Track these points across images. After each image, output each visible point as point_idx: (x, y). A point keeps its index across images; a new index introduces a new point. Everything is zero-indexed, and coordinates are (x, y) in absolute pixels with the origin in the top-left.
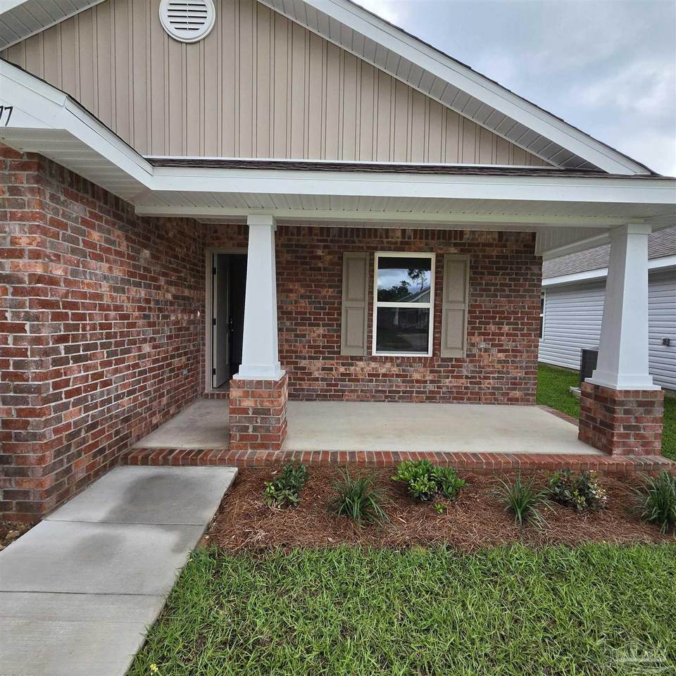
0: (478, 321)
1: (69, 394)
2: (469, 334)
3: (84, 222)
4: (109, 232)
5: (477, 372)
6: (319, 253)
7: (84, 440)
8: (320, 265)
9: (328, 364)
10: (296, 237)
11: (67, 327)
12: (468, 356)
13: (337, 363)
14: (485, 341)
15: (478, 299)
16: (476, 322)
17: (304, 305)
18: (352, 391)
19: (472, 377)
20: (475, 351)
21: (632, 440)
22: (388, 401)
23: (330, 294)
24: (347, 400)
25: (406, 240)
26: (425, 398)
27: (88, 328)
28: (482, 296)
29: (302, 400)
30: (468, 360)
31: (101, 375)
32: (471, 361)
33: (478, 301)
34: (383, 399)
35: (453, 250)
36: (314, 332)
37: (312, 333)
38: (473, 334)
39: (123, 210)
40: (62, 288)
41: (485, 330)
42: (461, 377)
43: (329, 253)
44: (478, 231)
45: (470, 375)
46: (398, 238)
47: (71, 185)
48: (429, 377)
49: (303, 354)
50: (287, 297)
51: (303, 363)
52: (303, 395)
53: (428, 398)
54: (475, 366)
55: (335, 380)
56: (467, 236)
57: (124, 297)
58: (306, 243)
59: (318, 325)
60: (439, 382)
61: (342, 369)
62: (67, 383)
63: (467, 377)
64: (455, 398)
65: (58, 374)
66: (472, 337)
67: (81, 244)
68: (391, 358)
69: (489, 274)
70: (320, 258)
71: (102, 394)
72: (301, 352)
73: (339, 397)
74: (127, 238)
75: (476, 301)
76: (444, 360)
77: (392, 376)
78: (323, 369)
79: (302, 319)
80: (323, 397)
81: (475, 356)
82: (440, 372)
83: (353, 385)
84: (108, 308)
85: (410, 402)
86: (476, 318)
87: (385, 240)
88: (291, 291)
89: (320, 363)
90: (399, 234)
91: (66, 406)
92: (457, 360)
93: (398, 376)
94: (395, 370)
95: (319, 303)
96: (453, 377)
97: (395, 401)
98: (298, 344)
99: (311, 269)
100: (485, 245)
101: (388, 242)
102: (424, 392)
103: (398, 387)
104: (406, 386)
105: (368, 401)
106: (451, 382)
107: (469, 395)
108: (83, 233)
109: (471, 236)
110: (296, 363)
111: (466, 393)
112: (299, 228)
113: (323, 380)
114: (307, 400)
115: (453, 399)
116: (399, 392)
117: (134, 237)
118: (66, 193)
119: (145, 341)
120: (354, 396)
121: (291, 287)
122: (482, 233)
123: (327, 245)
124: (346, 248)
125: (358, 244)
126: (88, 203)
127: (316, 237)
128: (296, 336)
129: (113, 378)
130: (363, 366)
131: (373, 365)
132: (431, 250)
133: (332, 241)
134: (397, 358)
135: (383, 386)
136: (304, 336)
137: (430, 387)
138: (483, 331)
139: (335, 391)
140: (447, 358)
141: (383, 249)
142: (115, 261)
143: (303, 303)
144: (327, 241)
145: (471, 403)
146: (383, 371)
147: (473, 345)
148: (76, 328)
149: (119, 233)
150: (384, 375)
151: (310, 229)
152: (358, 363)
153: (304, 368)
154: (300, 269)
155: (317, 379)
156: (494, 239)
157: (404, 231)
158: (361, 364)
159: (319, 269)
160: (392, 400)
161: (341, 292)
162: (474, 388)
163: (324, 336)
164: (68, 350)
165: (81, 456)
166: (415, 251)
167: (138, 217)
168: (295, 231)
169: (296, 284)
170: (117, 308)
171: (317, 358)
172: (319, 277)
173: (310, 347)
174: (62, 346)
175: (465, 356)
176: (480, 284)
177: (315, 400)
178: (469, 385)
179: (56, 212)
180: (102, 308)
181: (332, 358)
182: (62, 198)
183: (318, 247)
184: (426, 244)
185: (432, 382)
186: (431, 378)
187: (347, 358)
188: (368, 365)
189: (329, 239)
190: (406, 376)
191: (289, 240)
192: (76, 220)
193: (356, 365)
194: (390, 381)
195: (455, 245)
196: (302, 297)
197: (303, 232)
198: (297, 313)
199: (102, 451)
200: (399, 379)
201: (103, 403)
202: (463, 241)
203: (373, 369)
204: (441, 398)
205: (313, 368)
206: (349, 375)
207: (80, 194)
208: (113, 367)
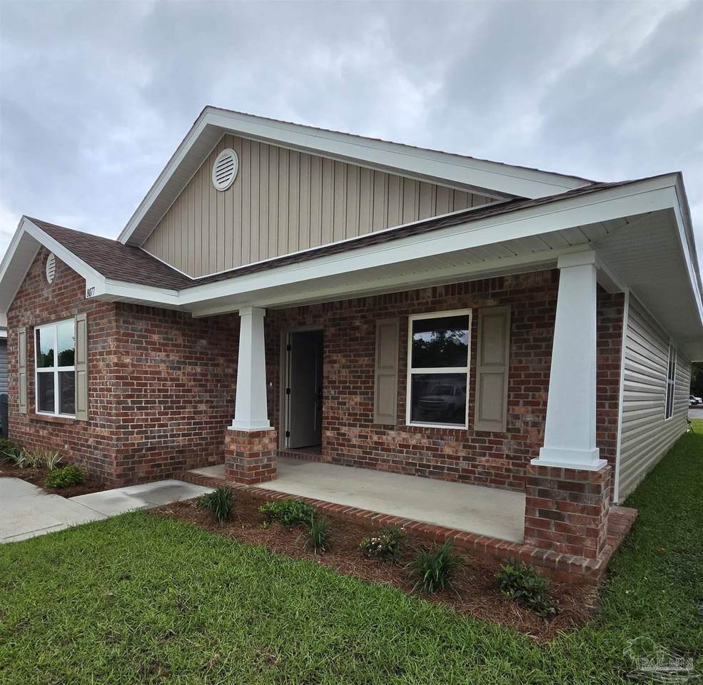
0: (523, 387)
1: (133, 427)
2: (509, 403)
3: (147, 331)
4: (167, 333)
5: (522, 452)
6: (357, 323)
7: (144, 456)
8: (358, 335)
9: (364, 431)
10: (339, 311)
11: (133, 390)
12: (508, 430)
13: (372, 431)
14: (533, 412)
15: (524, 359)
16: (520, 388)
17: (345, 374)
18: (384, 461)
19: (515, 458)
20: (519, 424)
21: (553, 530)
22: (419, 475)
23: (365, 362)
24: (380, 470)
25: (438, 298)
26: (457, 476)
27: (148, 391)
28: (529, 355)
29: (342, 465)
30: (509, 436)
31: (159, 420)
32: (514, 438)
33: (524, 362)
34: (414, 472)
35: (491, 302)
36: (353, 400)
37: (351, 401)
38: (517, 403)
39: (180, 318)
40: (130, 369)
41: (533, 398)
42: (500, 456)
43: (365, 323)
44: (522, 274)
45: (512, 454)
46: (429, 297)
47: (137, 312)
48: (462, 454)
49: (344, 421)
50: (332, 367)
51: (344, 429)
52: (344, 460)
53: (460, 477)
54: (519, 444)
55: (370, 448)
56: (509, 282)
57: (178, 372)
58: (346, 316)
59: (355, 393)
60: (474, 459)
61: (375, 438)
62: (132, 420)
63: (508, 457)
64: (492, 481)
65: (126, 415)
66: (516, 408)
67: (144, 343)
68: (421, 429)
69: (538, 326)
70: (357, 328)
71: (159, 431)
72: (342, 419)
73: (372, 465)
74: (184, 335)
75: (520, 362)
76: (479, 434)
77: (422, 448)
78: (360, 436)
79: (344, 388)
80: (360, 464)
81: (518, 430)
82: (475, 447)
83: (385, 455)
84: (165, 379)
85: (439, 479)
86: (522, 383)
87: (415, 302)
88: (335, 362)
89: (357, 430)
90: (430, 294)
91: (132, 433)
92: (496, 435)
93: (428, 449)
94: (425, 442)
95: (357, 372)
96: (491, 455)
97: (426, 477)
98: (340, 411)
99: (351, 340)
100: (531, 290)
101: (419, 304)
102: (457, 470)
103: (428, 460)
104: (437, 462)
105: (398, 473)
106: (488, 461)
107: (511, 479)
108: (146, 337)
109: (514, 282)
110: (338, 429)
111: (508, 477)
112: (341, 302)
113: (360, 447)
114: (347, 465)
115: (491, 482)
116: (429, 467)
117: (190, 333)
118: (134, 317)
119: (201, 402)
120: (386, 466)
121: (335, 358)
122: (528, 276)
123: (364, 315)
124: (379, 315)
125: (390, 310)
126: (150, 319)
127: (355, 309)
128: (339, 403)
129: (169, 423)
130: (394, 436)
131: (404, 435)
132: (465, 306)
133: (368, 311)
134: (427, 429)
135: (414, 459)
136: (345, 404)
137: (463, 465)
138: (530, 399)
139: (370, 459)
140: (485, 432)
141: (415, 312)
142: (172, 351)
143: (344, 372)
144: (363, 311)
145: (513, 490)
146: (413, 442)
147: (517, 417)
148: (140, 390)
149: (176, 332)
150: (415, 447)
151: (350, 301)
152: (390, 432)
153: (344, 435)
154: (342, 340)
155: (354, 446)
156: (545, 280)
157: (434, 289)
158: (392, 433)
159: (356, 339)
160: (423, 475)
161: (374, 360)
162: (518, 471)
163: (361, 404)
164: (133, 402)
165: (141, 463)
166: (447, 309)
167: (195, 319)
168: (338, 305)
169: (339, 354)
170: (172, 380)
171: (355, 426)
172: (357, 347)
173: (350, 414)
174: (129, 400)
175: (505, 431)
176: (527, 340)
177: (353, 466)
178: (511, 467)
179: (127, 329)
180: (159, 379)
181: (367, 426)
182: (131, 321)
183: (356, 318)
184: (460, 300)
185: (465, 459)
186: (464, 455)
187: (379, 426)
188: (399, 434)
189: (365, 308)
190: (437, 450)
191: (335, 314)
192: (141, 331)
193: (388, 434)
194: (420, 454)
195: (494, 296)
196: (344, 367)
197: (344, 305)
198: (341, 382)
199: (159, 465)
200: (429, 453)
201: (160, 437)
202: (504, 290)
203: (404, 439)
204: (476, 479)
205: (352, 435)
206: (382, 444)
207: (145, 315)
208: (169, 416)
